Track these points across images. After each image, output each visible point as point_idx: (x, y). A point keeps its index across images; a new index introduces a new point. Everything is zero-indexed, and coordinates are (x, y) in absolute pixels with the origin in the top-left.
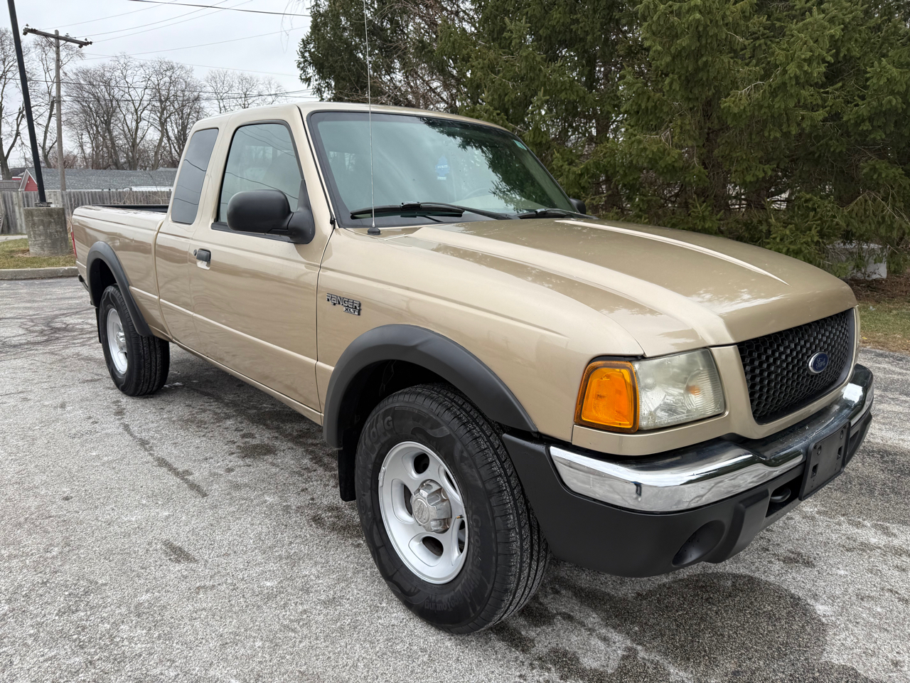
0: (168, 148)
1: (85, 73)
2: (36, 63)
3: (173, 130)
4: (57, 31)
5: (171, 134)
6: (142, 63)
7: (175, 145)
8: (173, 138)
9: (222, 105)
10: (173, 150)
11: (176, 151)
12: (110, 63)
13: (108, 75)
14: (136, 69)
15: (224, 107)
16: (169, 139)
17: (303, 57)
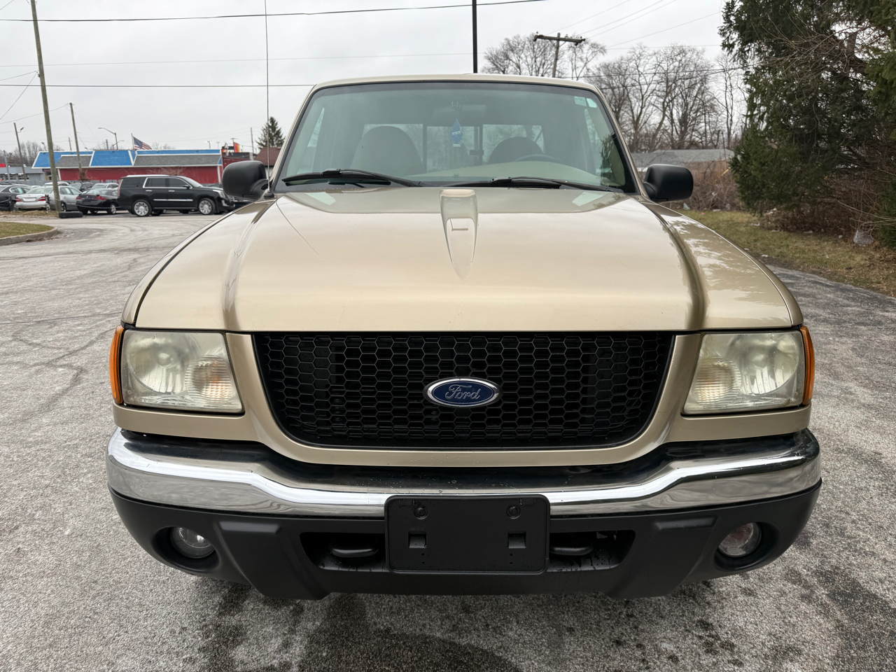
0: (669, 131)
1: (606, 66)
2: (567, 64)
3: (678, 112)
4: (559, 34)
5: (675, 116)
6: (656, 50)
7: (677, 127)
8: (676, 121)
9: (728, 84)
10: (674, 132)
11: (677, 133)
12: (629, 54)
13: (624, 66)
14: (649, 57)
15: (731, 85)
16: (672, 121)
17: (729, 21)
